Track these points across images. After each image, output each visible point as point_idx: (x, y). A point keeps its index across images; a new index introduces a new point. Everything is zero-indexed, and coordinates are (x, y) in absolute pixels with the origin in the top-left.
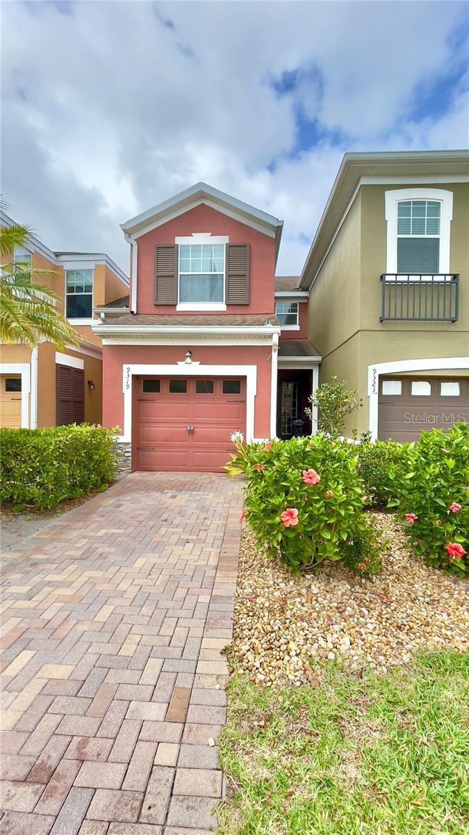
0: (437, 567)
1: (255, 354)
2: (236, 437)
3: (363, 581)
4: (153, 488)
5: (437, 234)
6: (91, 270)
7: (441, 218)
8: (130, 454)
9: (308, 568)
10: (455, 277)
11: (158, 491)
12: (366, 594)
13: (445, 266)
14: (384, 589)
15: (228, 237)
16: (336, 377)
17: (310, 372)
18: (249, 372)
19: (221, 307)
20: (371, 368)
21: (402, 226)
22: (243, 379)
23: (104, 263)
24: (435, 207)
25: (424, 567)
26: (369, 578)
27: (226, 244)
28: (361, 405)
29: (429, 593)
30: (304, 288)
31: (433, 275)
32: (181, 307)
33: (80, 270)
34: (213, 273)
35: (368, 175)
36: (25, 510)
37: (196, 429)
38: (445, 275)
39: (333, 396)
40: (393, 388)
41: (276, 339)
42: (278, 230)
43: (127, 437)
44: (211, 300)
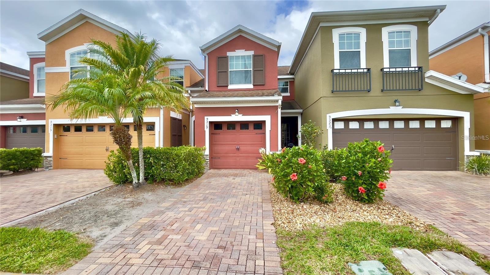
0: (357, 200)
1: (270, 110)
2: (262, 150)
3: (325, 205)
4: (222, 176)
5: (359, 49)
6: (182, 69)
7: (361, 41)
8: (208, 160)
9: (302, 200)
10: (369, 70)
11: (225, 177)
12: (326, 209)
13: (363, 65)
14: (334, 208)
15: (253, 51)
16: (311, 120)
17: (297, 118)
18: (267, 118)
19: (251, 86)
20: (328, 115)
21: (341, 45)
22: (264, 122)
23: (189, 65)
24: (358, 35)
25: (352, 200)
26: (328, 204)
27: (253, 55)
28: (323, 133)
29: (352, 208)
30: (292, 73)
31: (358, 69)
32: (230, 87)
33: (176, 69)
34: (246, 69)
35: (323, 22)
36: (169, 184)
37: (241, 148)
38: (364, 69)
39: (310, 129)
40: (340, 125)
41: (280, 102)
42: (279, 47)
43: (207, 152)
44: (245, 83)
